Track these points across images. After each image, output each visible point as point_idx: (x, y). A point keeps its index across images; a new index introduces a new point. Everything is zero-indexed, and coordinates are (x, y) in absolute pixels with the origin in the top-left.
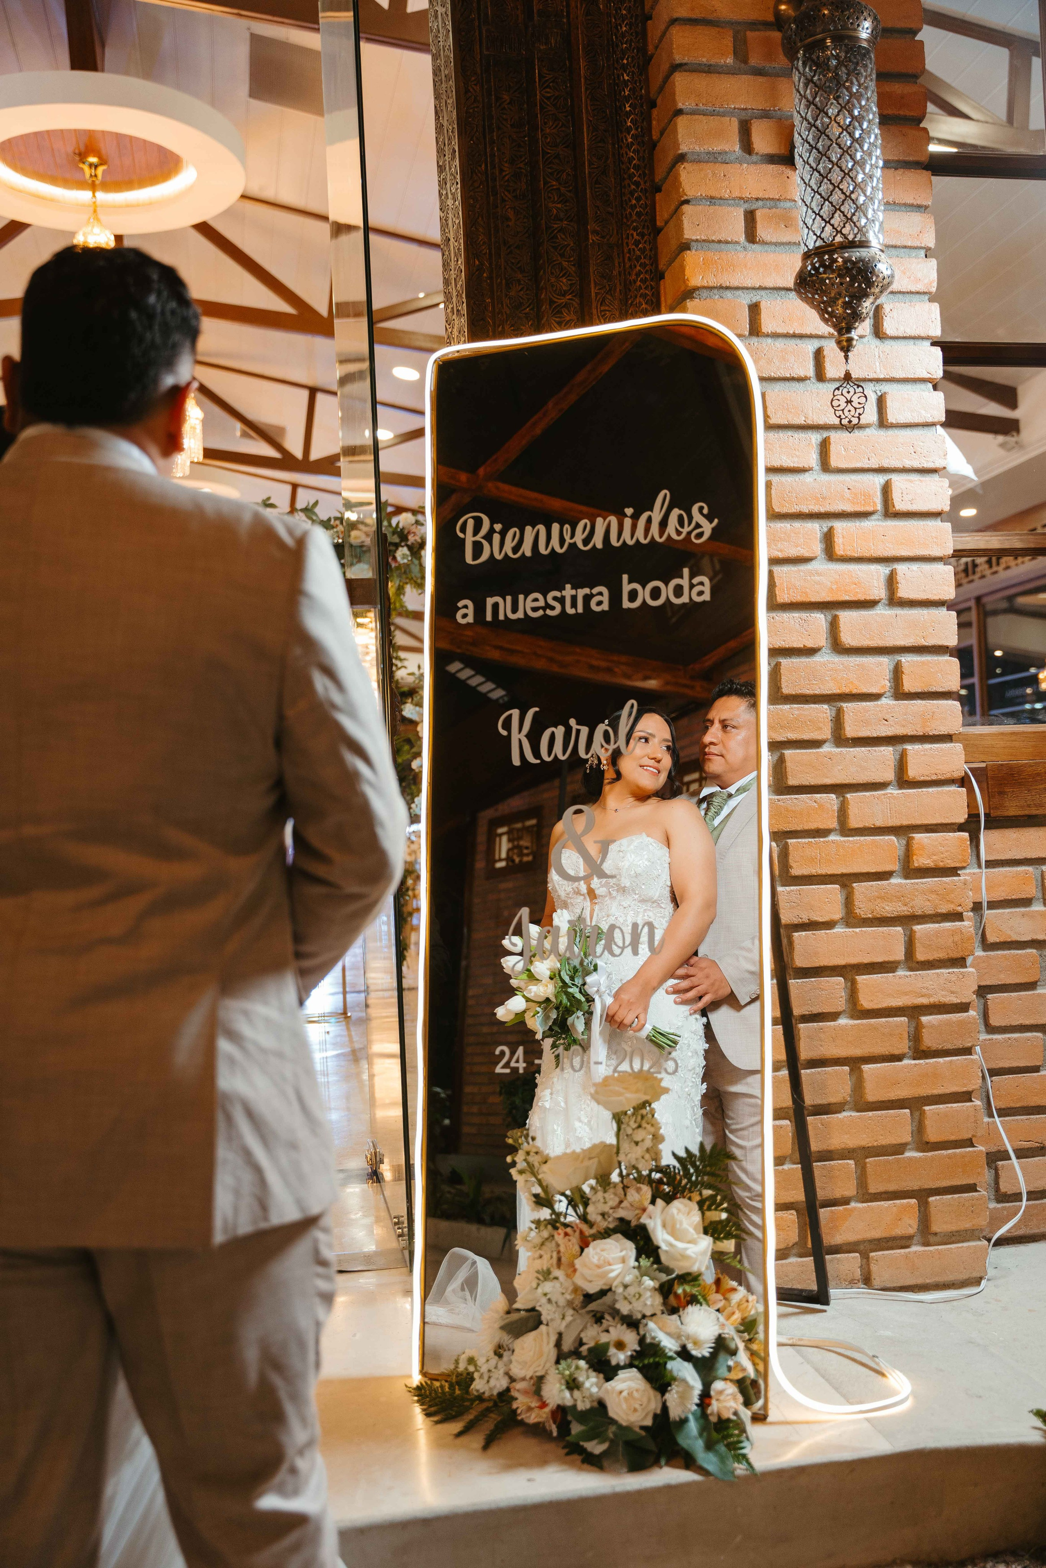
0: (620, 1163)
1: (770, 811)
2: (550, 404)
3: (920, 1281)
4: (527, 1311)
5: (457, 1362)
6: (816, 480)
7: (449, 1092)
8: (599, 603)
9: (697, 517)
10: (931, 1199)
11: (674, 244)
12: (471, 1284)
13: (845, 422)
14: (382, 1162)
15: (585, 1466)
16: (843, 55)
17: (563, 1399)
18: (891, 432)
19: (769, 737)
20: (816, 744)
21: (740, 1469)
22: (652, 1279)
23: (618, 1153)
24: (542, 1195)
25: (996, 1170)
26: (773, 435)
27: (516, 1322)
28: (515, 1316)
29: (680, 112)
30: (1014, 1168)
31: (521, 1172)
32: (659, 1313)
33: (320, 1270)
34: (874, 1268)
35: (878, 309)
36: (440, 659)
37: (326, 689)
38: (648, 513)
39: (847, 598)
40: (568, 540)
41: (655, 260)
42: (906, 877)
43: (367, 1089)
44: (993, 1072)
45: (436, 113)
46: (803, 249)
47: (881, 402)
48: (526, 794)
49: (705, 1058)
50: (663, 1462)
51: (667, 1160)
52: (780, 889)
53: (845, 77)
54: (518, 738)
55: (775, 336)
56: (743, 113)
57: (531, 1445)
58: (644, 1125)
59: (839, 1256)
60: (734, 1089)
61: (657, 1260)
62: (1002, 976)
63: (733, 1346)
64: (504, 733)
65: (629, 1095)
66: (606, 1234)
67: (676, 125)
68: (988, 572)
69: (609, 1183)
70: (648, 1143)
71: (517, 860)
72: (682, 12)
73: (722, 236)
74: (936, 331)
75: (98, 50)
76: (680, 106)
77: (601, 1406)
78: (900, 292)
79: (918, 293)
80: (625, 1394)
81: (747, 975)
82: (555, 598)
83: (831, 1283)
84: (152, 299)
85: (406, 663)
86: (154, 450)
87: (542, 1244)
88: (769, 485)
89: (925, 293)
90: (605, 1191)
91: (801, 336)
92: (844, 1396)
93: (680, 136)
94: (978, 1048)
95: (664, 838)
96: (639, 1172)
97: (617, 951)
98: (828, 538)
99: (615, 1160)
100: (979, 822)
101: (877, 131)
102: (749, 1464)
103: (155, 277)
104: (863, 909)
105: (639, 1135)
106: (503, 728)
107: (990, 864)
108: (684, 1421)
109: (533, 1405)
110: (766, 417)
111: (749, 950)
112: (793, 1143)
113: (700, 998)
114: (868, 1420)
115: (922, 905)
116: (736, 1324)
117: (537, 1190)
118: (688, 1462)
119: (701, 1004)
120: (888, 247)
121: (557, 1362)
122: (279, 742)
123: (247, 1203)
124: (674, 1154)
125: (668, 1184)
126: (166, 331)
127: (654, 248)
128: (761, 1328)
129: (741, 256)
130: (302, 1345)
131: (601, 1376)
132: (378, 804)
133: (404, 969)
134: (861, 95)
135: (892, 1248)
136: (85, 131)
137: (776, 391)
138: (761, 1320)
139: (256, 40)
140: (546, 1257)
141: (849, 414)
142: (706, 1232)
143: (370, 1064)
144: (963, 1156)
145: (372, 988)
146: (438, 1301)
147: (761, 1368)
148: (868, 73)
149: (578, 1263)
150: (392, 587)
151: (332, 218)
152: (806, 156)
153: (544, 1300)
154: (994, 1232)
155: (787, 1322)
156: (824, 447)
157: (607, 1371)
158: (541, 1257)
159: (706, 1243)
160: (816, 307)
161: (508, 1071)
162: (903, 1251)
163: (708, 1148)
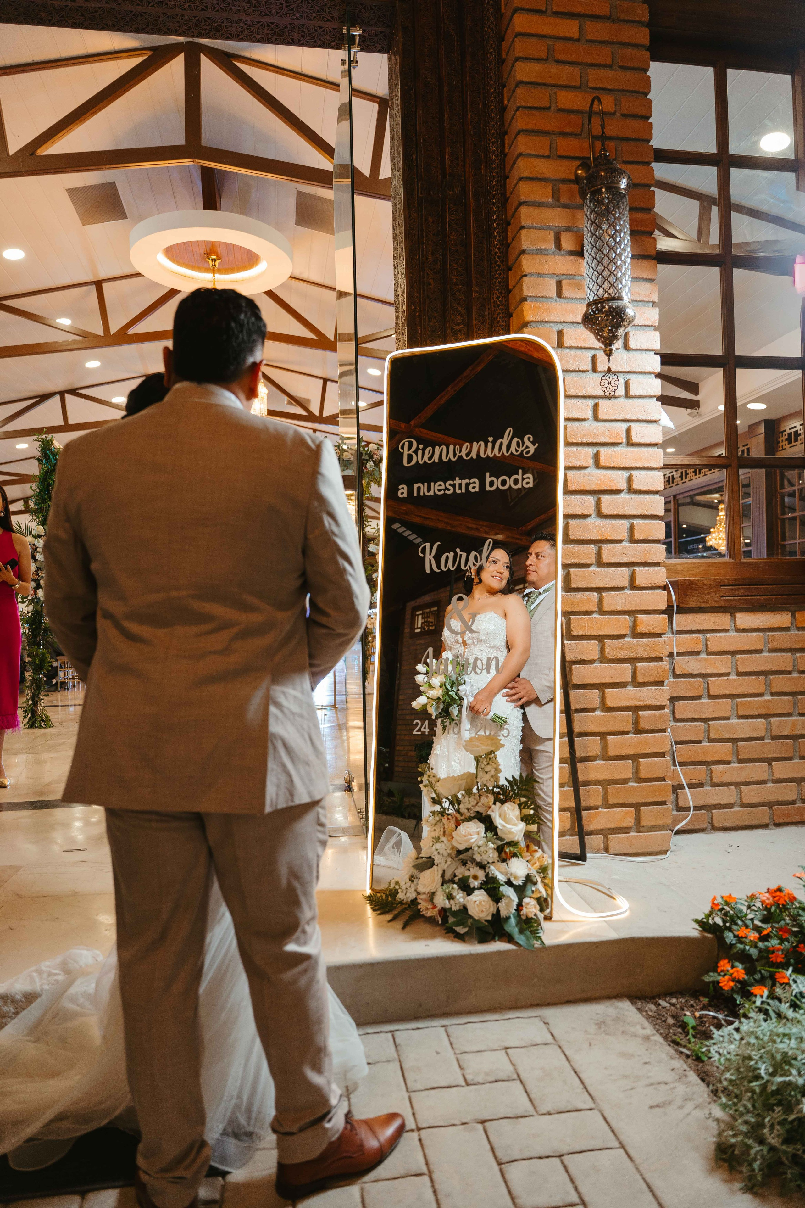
0: (477, 783)
1: (562, 601)
2: (450, 388)
3: (634, 851)
4: (427, 858)
5: (390, 883)
6: (590, 425)
7: (388, 750)
8: (474, 488)
9: (527, 443)
10: (642, 808)
11: (518, 298)
12: (398, 845)
13: (607, 394)
14: (353, 781)
15: (456, 939)
16: (611, 197)
17: (445, 904)
18: (632, 400)
19: (562, 561)
20: (587, 566)
21: (537, 944)
22: (493, 843)
23: (476, 777)
24: (436, 798)
25: (677, 794)
26: (568, 401)
27: (421, 864)
28: (420, 861)
29: (523, 227)
30: (686, 793)
31: (425, 786)
32: (496, 861)
33: (320, 828)
34: (610, 843)
35: (626, 334)
36: (389, 522)
37: (329, 524)
38: (501, 440)
39: (606, 488)
40: (458, 454)
41: (508, 306)
42: (633, 638)
43: (345, 744)
44: (677, 743)
45: (393, 228)
46: (587, 301)
47: (627, 384)
48: (432, 594)
49: (522, 731)
50: (496, 939)
51: (503, 782)
52: (566, 642)
53: (612, 209)
54: (429, 558)
55: (571, 348)
56: (557, 229)
57: (427, 928)
58: (491, 763)
59: (592, 836)
60: (538, 748)
61: (496, 834)
62: (683, 692)
63: (535, 880)
64: (422, 555)
65: (483, 747)
66: (469, 819)
67: (520, 234)
68: (680, 482)
69: (472, 793)
70: (493, 773)
71: (426, 628)
72: (525, 174)
73: (543, 294)
74: (657, 346)
75: (218, 200)
76: (523, 224)
77: (465, 908)
78: (638, 325)
79: (648, 326)
80: (477, 903)
81: (545, 688)
82: (450, 485)
83: (587, 850)
84: (242, 316)
85: (370, 524)
86: (242, 396)
87: (436, 824)
88: (565, 427)
89: (652, 326)
90: (469, 797)
91: (585, 348)
92: (593, 908)
93: (522, 240)
94: (669, 730)
95: (503, 614)
96: (487, 788)
97: (478, 671)
98: (596, 456)
99: (475, 781)
100: (673, 610)
101: (629, 238)
102: (542, 941)
103: (244, 304)
104: (610, 653)
105: (488, 768)
106: (422, 553)
107: (679, 632)
108: (508, 918)
109: (429, 907)
110: (565, 391)
111: (547, 675)
112: (569, 776)
113: (520, 699)
114: (605, 921)
115: (641, 652)
116: (537, 869)
117: (434, 795)
118: (510, 939)
119: (520, 703)
120: (633, 301)
121: (442, 885)
122: (304, 552)
123: (283, 792)
124: (506, 779)
125: (503, 795)
126: (250, 334)
127: (507, 300)
128: (550, 872)
129: (554, 304)
130: (310, 867)
131: (465, 893)
132: (355, 586)
133: (366, 683)
134: (621, 219)
135: (620, 833)
136: (210, 241)
137: (571, 376)
138: (550, 867)
139: (300, 194)
140: (438, 830)
141: (609, 390)
142: (522, 820)
143: (348, 732)
144: (660, 786)
145: (349, 693)
146: (381, 852)
147: (549, 892)
148: (625, 206)
149: (454, 834)
150: (364, 482)
151: (337, 289)
152: (590, 251)
153: (436, 853)
154: (675, 827)
155: (563, 869)
156: (596, 407)
157: (468, 890)
158: (435, 830)
159: (522, 826)
160: (593, 332)
161: (420, 733)
162: (626, 835)
163: (524, 775)
